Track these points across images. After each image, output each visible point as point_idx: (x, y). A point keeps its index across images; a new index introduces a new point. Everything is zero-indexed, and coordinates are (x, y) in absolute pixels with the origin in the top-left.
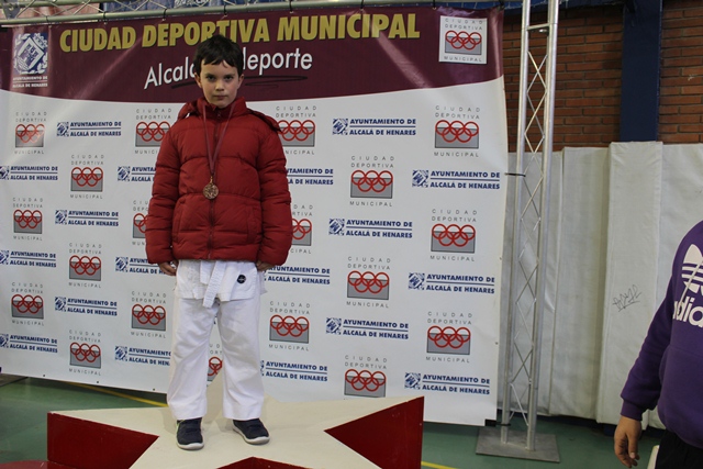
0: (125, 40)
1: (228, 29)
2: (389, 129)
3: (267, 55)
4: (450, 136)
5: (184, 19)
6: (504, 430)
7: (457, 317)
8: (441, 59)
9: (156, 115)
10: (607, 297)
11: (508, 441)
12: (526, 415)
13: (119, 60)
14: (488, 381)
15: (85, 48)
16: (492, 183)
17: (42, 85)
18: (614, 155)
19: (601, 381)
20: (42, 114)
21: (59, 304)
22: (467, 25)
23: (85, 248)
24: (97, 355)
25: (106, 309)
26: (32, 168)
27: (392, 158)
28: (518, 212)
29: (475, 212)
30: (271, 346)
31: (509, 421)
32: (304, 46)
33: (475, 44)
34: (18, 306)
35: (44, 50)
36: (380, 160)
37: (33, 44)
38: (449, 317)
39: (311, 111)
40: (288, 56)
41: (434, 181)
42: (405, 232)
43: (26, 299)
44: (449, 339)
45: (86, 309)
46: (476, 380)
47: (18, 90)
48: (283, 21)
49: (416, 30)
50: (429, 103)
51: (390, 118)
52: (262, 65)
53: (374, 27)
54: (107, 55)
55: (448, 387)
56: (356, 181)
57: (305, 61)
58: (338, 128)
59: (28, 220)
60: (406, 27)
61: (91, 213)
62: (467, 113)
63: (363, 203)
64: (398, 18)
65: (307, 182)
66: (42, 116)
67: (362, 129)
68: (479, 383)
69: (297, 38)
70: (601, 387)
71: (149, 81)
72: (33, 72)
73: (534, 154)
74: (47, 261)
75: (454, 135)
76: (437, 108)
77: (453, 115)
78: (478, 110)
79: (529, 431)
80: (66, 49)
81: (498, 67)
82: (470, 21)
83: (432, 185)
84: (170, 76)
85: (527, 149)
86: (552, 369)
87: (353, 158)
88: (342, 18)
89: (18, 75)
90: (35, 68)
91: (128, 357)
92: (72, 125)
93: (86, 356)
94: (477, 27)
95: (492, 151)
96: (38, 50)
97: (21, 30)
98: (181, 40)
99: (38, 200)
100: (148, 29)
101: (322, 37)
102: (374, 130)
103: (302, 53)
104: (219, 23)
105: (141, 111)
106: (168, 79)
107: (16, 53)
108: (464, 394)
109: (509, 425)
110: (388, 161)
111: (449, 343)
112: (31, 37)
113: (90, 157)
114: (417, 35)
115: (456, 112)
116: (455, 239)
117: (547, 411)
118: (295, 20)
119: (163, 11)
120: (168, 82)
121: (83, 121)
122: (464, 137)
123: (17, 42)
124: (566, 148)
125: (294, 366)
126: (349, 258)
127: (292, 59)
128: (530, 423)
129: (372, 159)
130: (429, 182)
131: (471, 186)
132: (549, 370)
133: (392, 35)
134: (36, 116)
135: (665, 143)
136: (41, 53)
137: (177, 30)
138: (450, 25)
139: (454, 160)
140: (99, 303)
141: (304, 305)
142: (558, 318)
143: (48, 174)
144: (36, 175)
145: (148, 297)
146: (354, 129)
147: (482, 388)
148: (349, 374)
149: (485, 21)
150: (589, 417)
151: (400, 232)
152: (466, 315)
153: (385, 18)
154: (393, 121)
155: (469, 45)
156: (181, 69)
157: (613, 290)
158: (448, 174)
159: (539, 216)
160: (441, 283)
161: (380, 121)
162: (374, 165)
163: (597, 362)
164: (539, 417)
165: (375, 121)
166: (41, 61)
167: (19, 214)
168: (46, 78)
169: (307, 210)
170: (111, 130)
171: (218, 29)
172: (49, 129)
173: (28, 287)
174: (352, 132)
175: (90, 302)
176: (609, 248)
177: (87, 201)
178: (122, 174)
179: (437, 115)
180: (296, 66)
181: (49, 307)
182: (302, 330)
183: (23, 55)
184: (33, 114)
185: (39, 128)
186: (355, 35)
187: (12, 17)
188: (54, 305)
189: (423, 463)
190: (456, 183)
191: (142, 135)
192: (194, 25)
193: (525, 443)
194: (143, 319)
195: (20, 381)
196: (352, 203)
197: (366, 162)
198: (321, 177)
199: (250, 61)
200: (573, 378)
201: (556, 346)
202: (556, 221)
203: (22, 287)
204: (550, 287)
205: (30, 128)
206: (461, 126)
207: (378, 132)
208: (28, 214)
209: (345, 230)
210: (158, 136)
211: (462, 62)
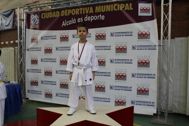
0: (57, 15)
1: (83, 10)
2: (125, 35)
3: (93, 16)
4: (142, 36)
5: (71, 8)
6: (159, 117)
7: (145, 85)
8: (139, 15)
9: (65, 33)
11: (160, 119)
12: (165, 113)
13: (55, 20)
14: (154, 103)
15: (47, 17)
16: (154, 48)
17: (37, 27)
19: (187, 103)
21: (42, 82)
22: (146, 5)
23: (48, 68)
24: (51, 95)
25: (53, 83)
26: (35, 48)
28: (161, 56)
29: (149, 56)
30: (95, 93)
31: (160, 114)
32: (102, 13)
33: (148, 10)
34: (32, 83)
35: (38, 19)
37: (35, 17)
38: (143, 85)
39: (105, 31)
40: (98, 16)
41: (138, 48)
42: (130, 62)
43: (34, 81)
44: (143, 91)
45: (49, 83)
46: (151, 102)
47: (32, 29)
48: (97, 7)
49: (132, 8)
50: (138, 27)
51: (126, 32)
52: (91, 19)
53: (121, 7)
54: (53, 19)
55: (143, 104)
56: (117, 49)
57: (103, 17)
58: (112, 35)
60: (129, 7)
61: (50, 59)
62: (146, 29)
63: (119, 55)
64: (127, 5)
65: (104, 49)
67: (118, 35)
68: (152, 103)
69: (100, 11)
70: (187, 105)
71: (63, 25)
72: (35, 24)
73: (166, 40)
74: (39, 71)
75: (143, 36)
76: (138, 28)
77: (143, 30)
78: (150, 28)
79: (166, 117)
80: (43, 18)
81: (155, 16)
82: (147, 4)
83: (137, 49)
84: (68, 23)
85: (164, 39)
86: (173, 100)
87: (116, 43)
88: (112, 5)
89: (32, 25)
90: (36, 23)
91: (59, 96)
92: (44, 37)
93: (49, 95)
94: (149, 6)
95: (154, 39)
96: (36, 19)
97: (32, 14)
98: (71, 14)
99: (37, 56)
100: (63, 11)
101: (107, 11)
102: (121, 35)
103: (102, 15)
104: (80, 9)
105: (61, 32)
106: (68, 24)
107: (31, 20)
108: (147, 106)
109: (160, 115)
110: (125, 43)
111: (143, 92)
112: (35, 15)
113: (49, 45)
114: (132, 9)
115: (144, 29)
116: (144, 64)
117: (172, 111)
118: (100, 7)
119: (66, 7)
120: (68, 25)
121: (47, 36)
122: (146, 36)
123: (31, 17)
124: (176, 38)
125: (101, 98)
126: (116, 69)
127: (99, 17)
128: (166, 115)
130: (137, 48)
131: (148, 49)
132: (172, 100)
133: (125, 9)
134: (36, 35)
136: (37, 19)
137: (70, 11)
138: (141, 6)
139: (143, 42)
141: (104, 82)
142: (174, 86)
143: (39, 49)
144: (36, 50)
145: (64, 80)
146: (116, 35)
147: (152, 105)
148: (116, 100)
149: (151, 4)
150: (184, 114)
151: (129, 62)
152: (147, 85)
153: (123, 5)
155: (147, 11)
156: (71, 21)
158: (142, 46)
159: (167, 57)
160: (141, 76)
161: (123, 33)
162: (122, 44)
163: (186, 98)
164: (168, 113)
165: (122, 33)
166: (37, 21)
167: (32, 60)
168: (38, 25)
169: (104, 57)
170: (54, 38)
171: (80, 10)
172: (39, 38)
173: (34, 78)
174: (115, 36)
177: (48, 56)
178: (57, 49)
179: (138, 30)
180: (100, 19)
181: (40, 83)
182: (103, 89)
183: (33, 20)
185: (37, 38)
186: (115, 10)
187: (30, 11)
189: (134, 124)
190: (144, 48)
192: (74, 10)
193: (164, 120)
194: (63, 86)
195: (33, 101)
196: (116, 55)
197: (119, 44)
198: (108, 48)
199: (88, 18)
200: (179, 102)
201: (174, 93)
202: (173, 59)
203: (33, 78)
204: (172, 77)
205: (35, 38)
206: (145, 33)
207: (122, 36)
208: (34, 60)
209: (114, 62)
210: (66, 39)
211: (145, 15)
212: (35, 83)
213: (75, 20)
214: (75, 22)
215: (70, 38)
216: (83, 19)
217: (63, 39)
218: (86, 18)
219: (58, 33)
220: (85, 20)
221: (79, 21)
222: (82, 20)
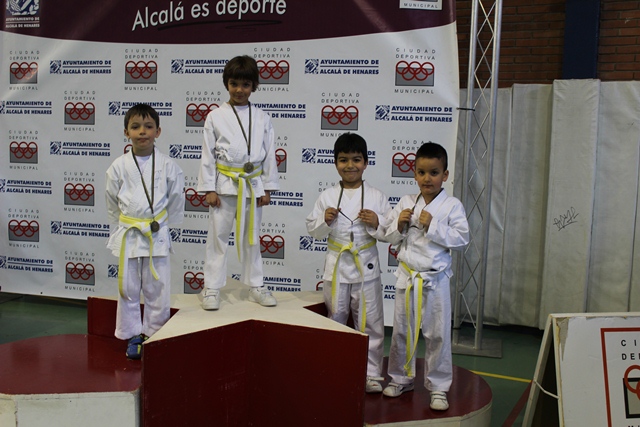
3: (245, 1)
4: (409, 75)
6: (455, 333)
8: (402, 6)
9: (144, 54)
10: (548, 217)
11: (458, 343)
16: (445, 116)
17: (35, 26)
18: (556, 92)
19: (543, 292)
20: (35, 52)
21: (54, 227)
23: (79, 176)
24: (91, 274)
25: (99, 231)
26: (27, 103)
27: (358, 95)
28: (468, 141)
34: (14, 231)
36: (347, 97)
39: (285, 52)
40: (264, 2)
41: (395, 115)
43: (22, 224)
45: (80, 232)
47: (12, 30)
50: (395, 45)
51: (356, 59)
52: (240, 10)
56: (326, 115)
57: (280, 7)
58: (310, 68)
59: (24, 151)
61: (85, 144)
62: (424, 55)
63: (332, 135)
65: (282, 116)
66: (35, 55)
67: (331, 69)
70: (543, 298)
71: (136, 23)
72: (25, 13)
73: (483, 91)
74: (43, 188)
75: (412, 75)
76: (397, 50)
77: (412, 57)
78: (434, 51)
79: (476, 332)
81: (452, 13)
83: (393, 118)
84: (156, 19)
85: (476, 86)
87: (323, 94)
89: (11, 16)
90: (27, 9)
92: (64, 63)
93: (80, 274)
95: (446, 88)
99: (34, 132)
105: (129, 51)
106: (154, 21)
110: (354, 97)
113: (82, 93)
115: (415, 53)
120: (154, 24)
121: (75, 60)
122: (421, 76)
124: (515, 85)
125: (271, 279)
126: (321, 184)
127: (268, 4)
128: (477, 327)
129: (340, 95)
130: (390, 115)
131: (427, 119)
132: (499, 284)
134: (29, 54)
135: (603, 80)
139: (412, 96)
140: (93, 226)
141: (280, 225)
142: (506, 237)
143: (43, 108)
144: (31, 110)
146: (323, 68)
148: (320, 286)
150: (533, 326)
154: (358, 62)
156: (166, 12)
157: (554, 212)
158: (407, 108)
161: (347, 62)
162: (341, 101)
163: (540, 277)
164: (485, 326)
166: (33, 3)
167: (15, 145)
168: (38, 19)
169: (282, 141)
170: (102, 68)
173: (24, 213)
174: (322, 72)
175: (84, 225)
176: (551, 174)
177: (80, 133)
178: (112, 109)
179: (397, 56)
180: (272, 12)
181: (45, 230)
182: (278, 247)
184: (26, 52)
185: (33, 66)
188: (50, 229)
190: (414, 116)
191: (131, 73)
193: (473, 344)
196: (322, 135)
197: (335, 98)
198: (295, 112)
199: (229, 6)
200: (520, 291)
201: (505, 263)
202: (504, 151)
203: (18, 212)
204: (499, 209)
205: (24, 66)
206: (418, 66)
207: (345, 72)
208: (23, 146)
209: (316, 158)
210: (146, 74)
211: (420, 8)
212: (24, 232)
213: (182, 9)
214: (182, 17)
215: (164, 71)
216: (212, 8)
217: (136, 74)
218: (221, 6)
219: (119, 54)
220: (219, 13)
221: (196, 13)
222: (205, 12)
